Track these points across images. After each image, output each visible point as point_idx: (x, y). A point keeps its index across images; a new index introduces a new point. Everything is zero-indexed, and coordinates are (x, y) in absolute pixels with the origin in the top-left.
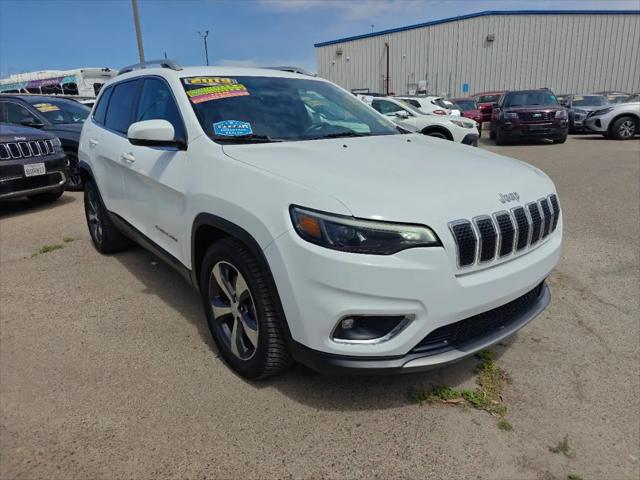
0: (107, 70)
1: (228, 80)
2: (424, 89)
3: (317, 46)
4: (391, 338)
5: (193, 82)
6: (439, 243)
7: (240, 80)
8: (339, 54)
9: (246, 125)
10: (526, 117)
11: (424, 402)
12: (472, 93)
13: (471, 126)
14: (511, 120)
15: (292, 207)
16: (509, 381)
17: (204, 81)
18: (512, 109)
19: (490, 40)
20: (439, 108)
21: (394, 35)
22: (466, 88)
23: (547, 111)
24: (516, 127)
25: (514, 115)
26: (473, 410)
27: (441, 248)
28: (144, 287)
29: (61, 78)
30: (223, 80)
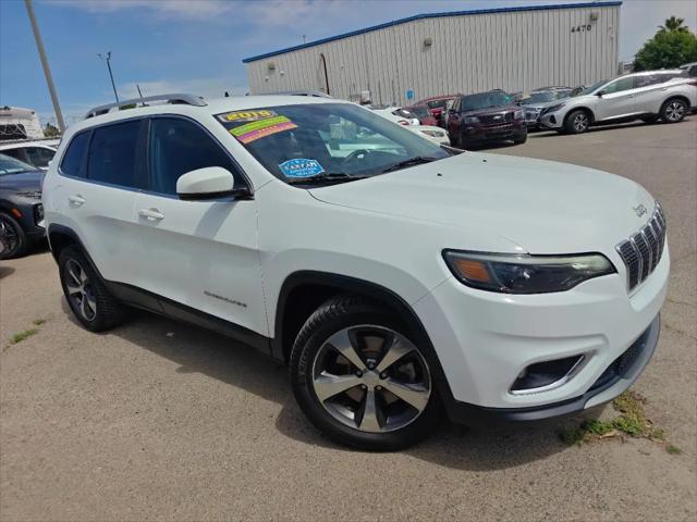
0: (6, 108)
1: (267, 113)
2: (368, 99)
3: (245, 61)
4: (567, 381)
5: (230, 118)
6: (612, 269)
8: (272, 68)
9: (313, 163)
10: (487, 120)
12: (417, 101)
13: (442, 135)
14: (472, 124)
15: (444, 252)
17: (241, 115)
18: (471, 113)
19: (427, 44)
20: (401, 119)
21: (329, 45)
22: (410, 95)
23: (505, 113)
24: (480, 132)
25: (474, 119)
26: (631, 439)
28: (178, 366)
30: (261, 113)
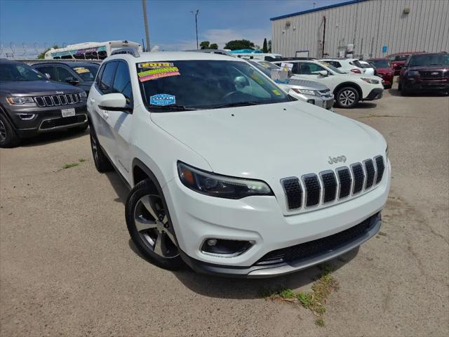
0: (126, 42)
1: (168, 64)
2: (351, 50)
3: (271, 19)
4: (239, 255)
5: (144, 65)
6: (272, 193)
7: (177, 64)
8: (288, 25)
9: (173, 98)
10: (426, 75)
11: (268, 298)
12: (389, 54)
13: (377, 82)
14: (414, 76)
15: (179, 162)
16: (336, 289)
17: (151, 65)
18: (415, 68)
19: (406, 13)
20: (356, 67)
22: (385, 50)
23: (445, 70)
24: (418, 82)
25: (416, 73)
27: (273, 197)
28: (117, 197)
29: (97, 48)
30: (164, 64)
